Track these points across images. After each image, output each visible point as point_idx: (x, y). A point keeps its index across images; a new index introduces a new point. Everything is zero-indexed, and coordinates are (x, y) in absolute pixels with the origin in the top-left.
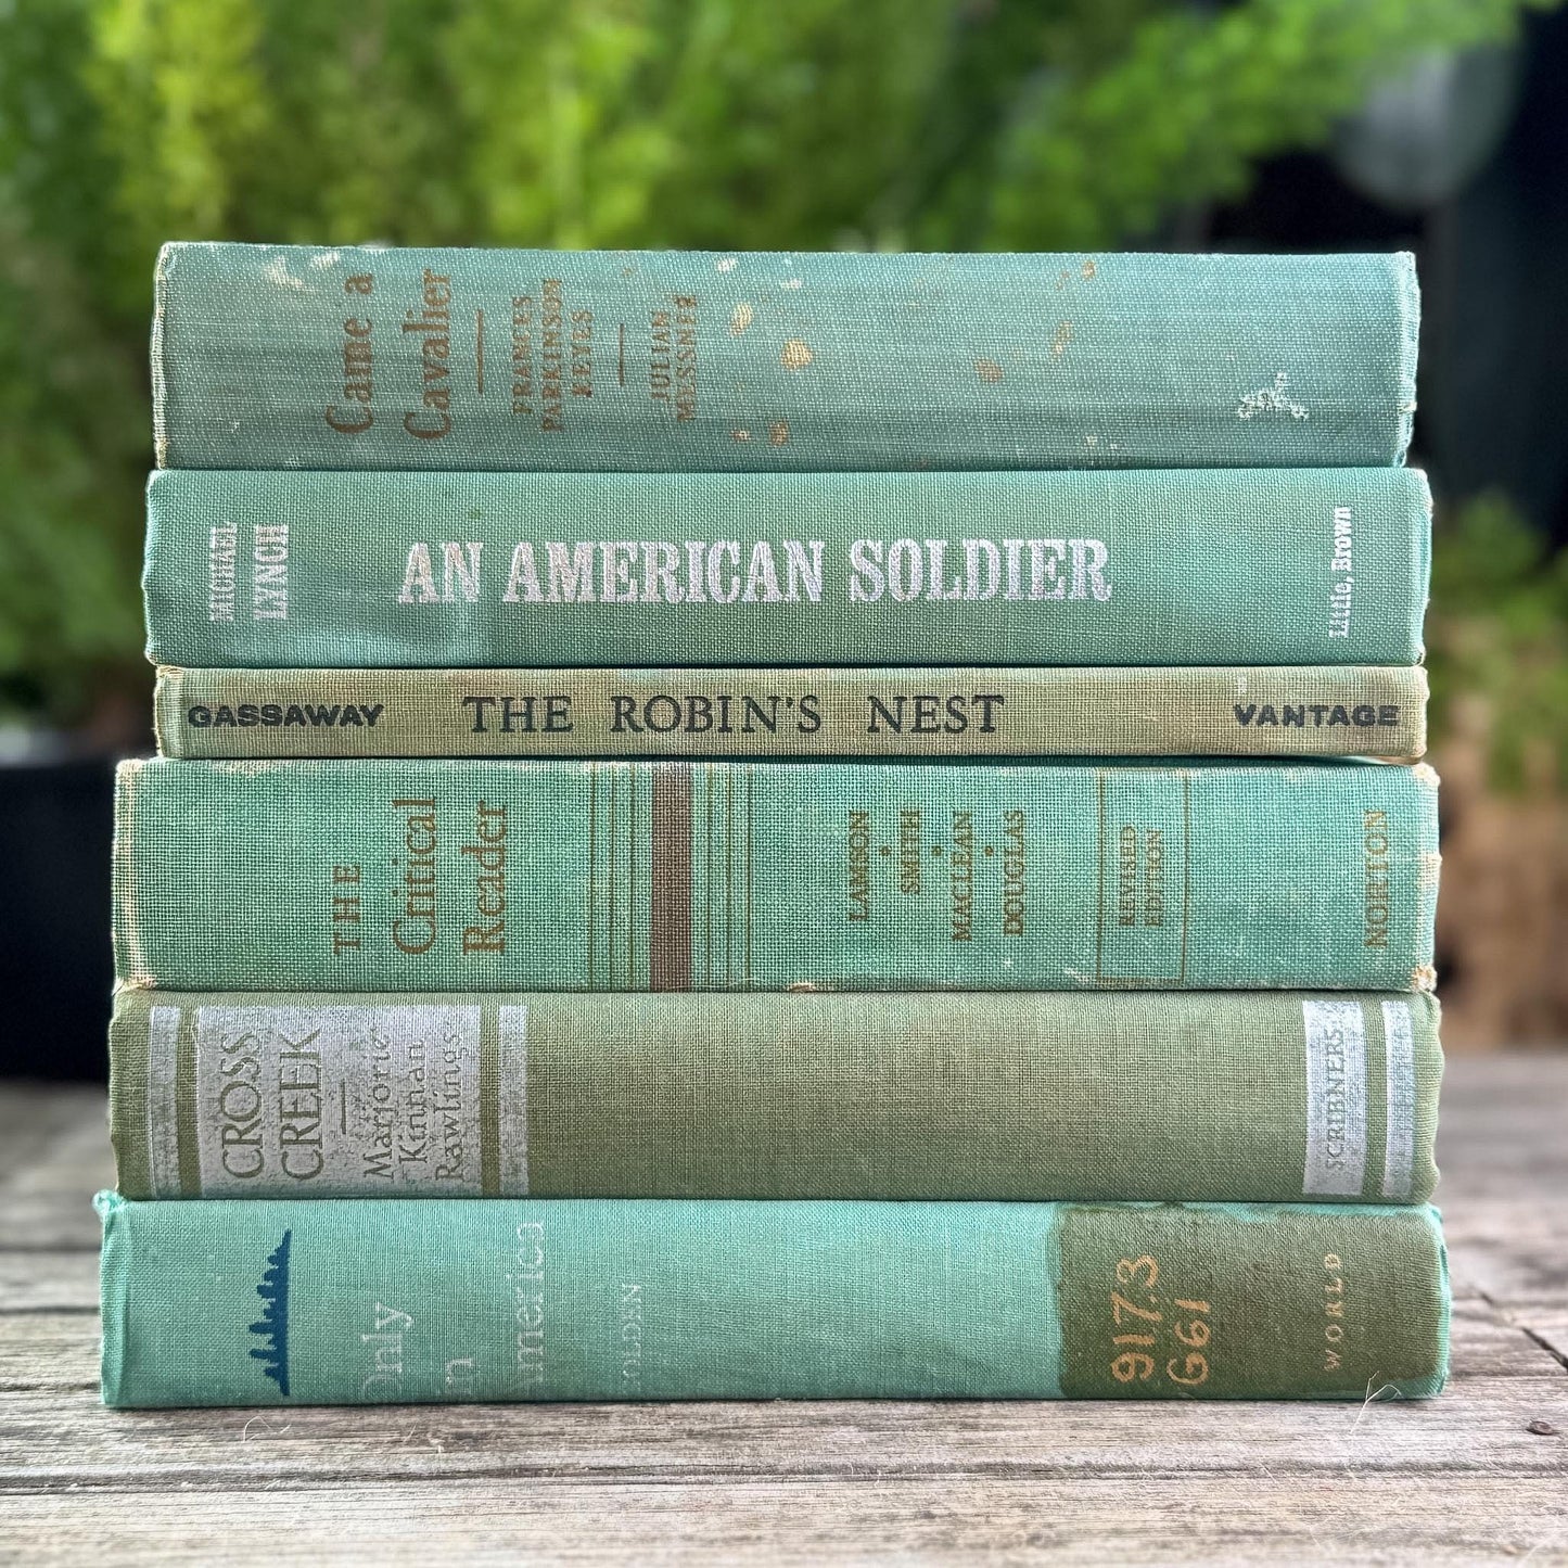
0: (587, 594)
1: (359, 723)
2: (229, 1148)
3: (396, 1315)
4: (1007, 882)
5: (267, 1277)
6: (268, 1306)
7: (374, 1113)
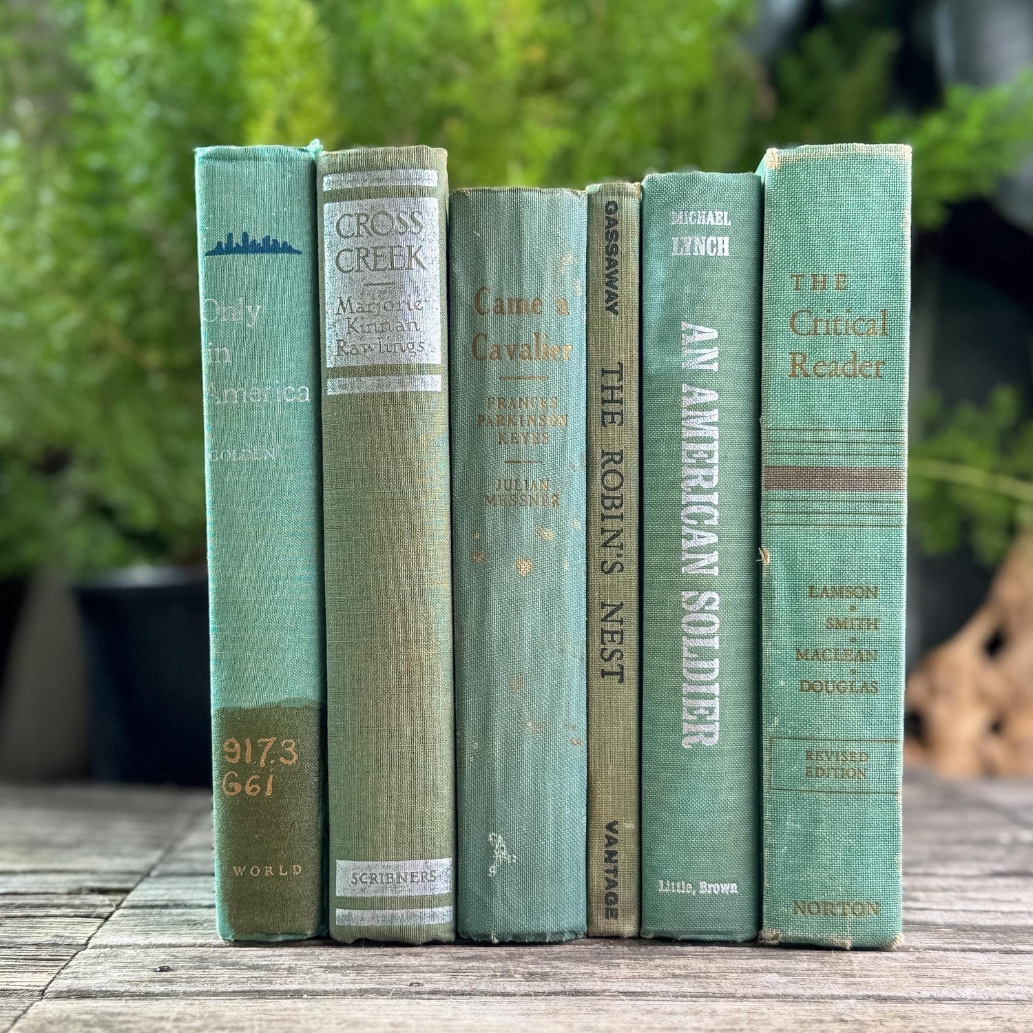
0: (687, 434)
1: (607, 301)
2: (355, 218)
3: (254, 317)
4: (834, 682)
5: (275, 241)
6: (258, 242)
7: (376, 302)
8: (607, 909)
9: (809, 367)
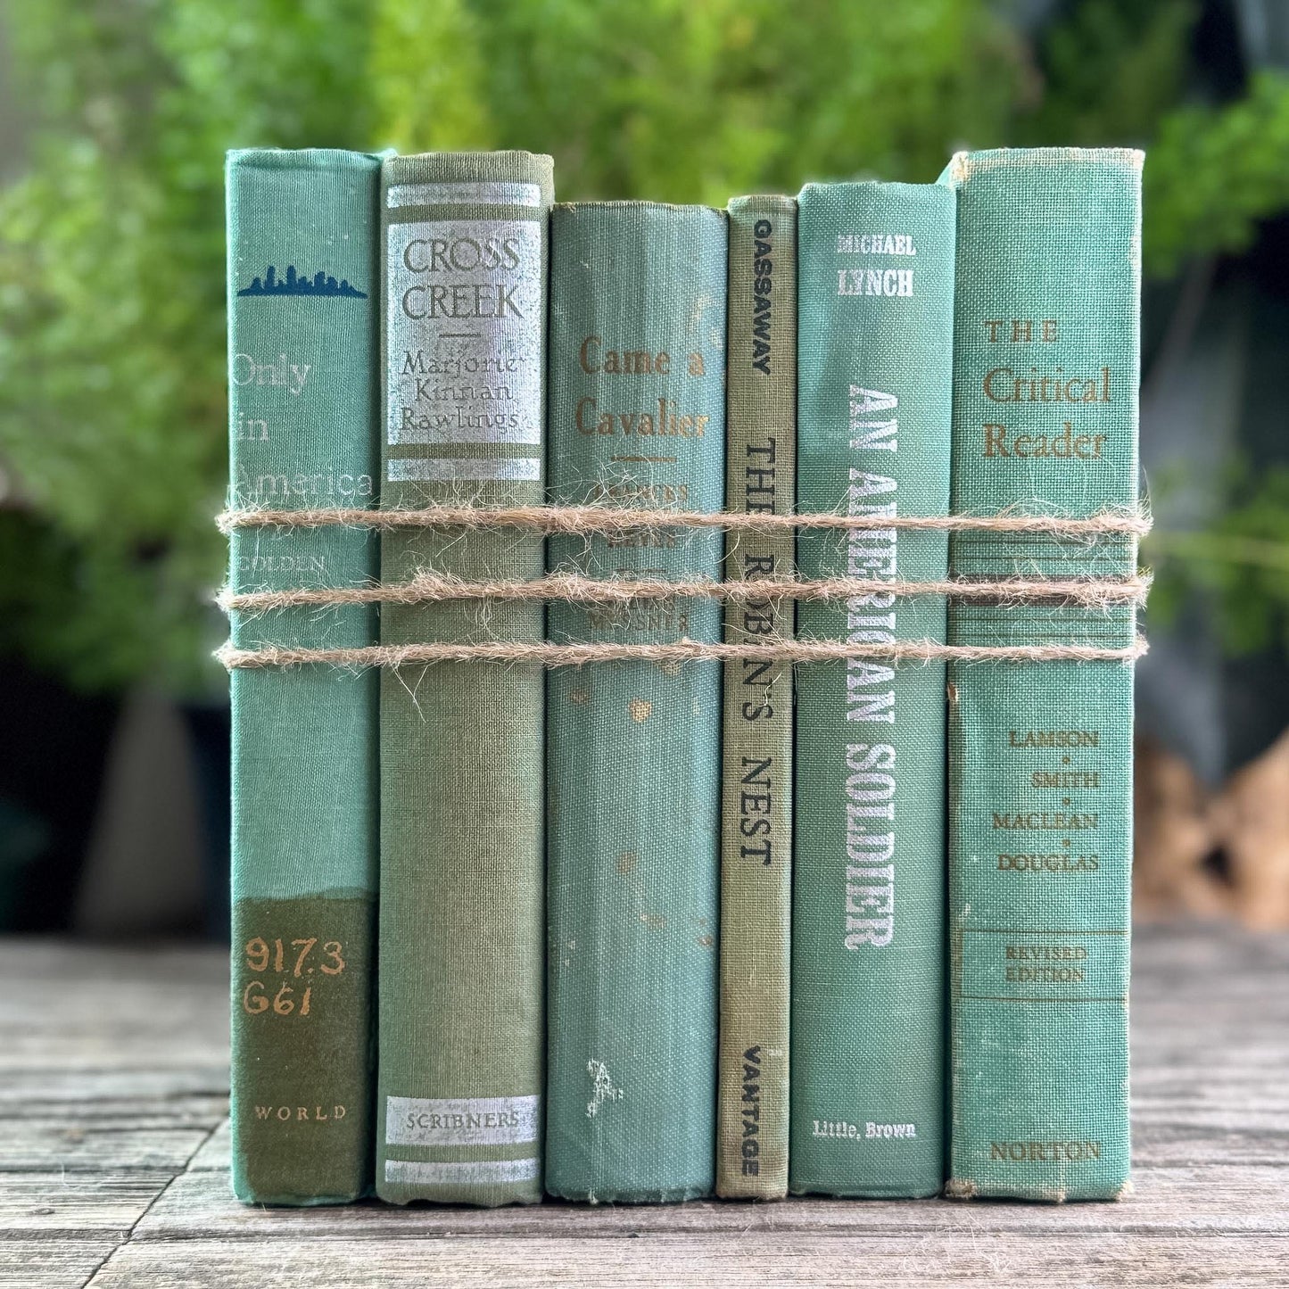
0: (855, 535)
1: (755, 355)
2: (430, 245)
3: (301, 380)
5: (331, 279)
6: (309, 280)
7: (455, 360)
8: (745, 1163)
9: (1009, 444)
